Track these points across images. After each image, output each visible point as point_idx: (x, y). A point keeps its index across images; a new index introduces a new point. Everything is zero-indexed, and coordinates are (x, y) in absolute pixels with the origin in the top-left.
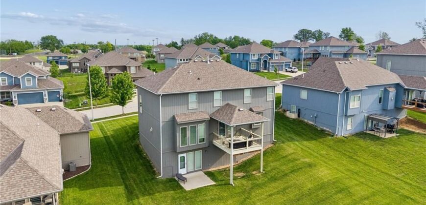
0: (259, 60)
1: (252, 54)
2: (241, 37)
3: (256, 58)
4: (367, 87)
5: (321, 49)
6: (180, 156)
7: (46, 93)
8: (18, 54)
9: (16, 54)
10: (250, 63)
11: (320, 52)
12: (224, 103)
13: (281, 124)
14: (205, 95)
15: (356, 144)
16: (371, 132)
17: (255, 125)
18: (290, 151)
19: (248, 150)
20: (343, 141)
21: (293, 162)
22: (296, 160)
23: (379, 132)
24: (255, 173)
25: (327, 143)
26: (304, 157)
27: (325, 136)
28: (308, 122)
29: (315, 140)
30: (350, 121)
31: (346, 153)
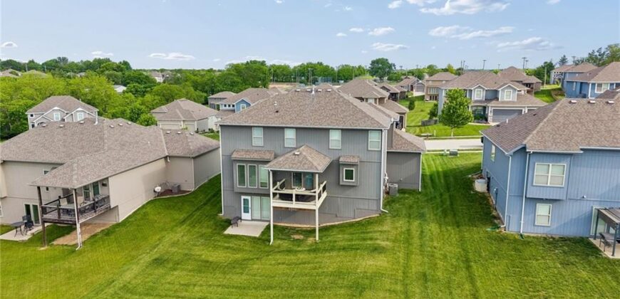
1: (593, 84)
4: (582, 149)
6: (243, 197)
12: (299, 145)
13: (446, 196)
14: (274, 131)
15: (516, 250)
16: (597, 242)
17: (344, 181)
18: (385, 228)
19: (294, 205)
20: (502, 239)
21: (364, 239)
22: (369, 242)
23: (607, 244)
24: (310, 240)
25: (467, 235)
26: (388, 239)
27: (485, 225)
28: (493, 200)
29: (458, 227)
30: (543, 210)
31: (471, 256)
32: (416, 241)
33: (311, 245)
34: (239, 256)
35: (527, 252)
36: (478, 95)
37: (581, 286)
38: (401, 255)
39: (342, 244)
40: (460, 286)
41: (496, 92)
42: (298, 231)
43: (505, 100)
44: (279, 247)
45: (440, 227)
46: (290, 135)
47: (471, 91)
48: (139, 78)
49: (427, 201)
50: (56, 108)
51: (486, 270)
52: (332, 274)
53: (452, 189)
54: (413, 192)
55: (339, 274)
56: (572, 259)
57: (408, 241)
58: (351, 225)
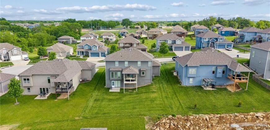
0: (209, 41)
1: (204, 38)
2: (243, 18)
3: (207, 40)
4: (200, 65)
5: (263, 36)
6: (112, 81)
7: (100, 53)
8: (112, 28)
9: (111, 28)
10: (203, 43)
11: (262, 37)
12: (129, 66)
13: (167, 77)
14: (121, 62)
15: (185, 89)
16: (203, 86)
17: (142, 75)
18: (154, 87)
19: (131, 82)
20: (182, 87)
21: (150, 90)
22: (151, 90)
23: (205, 87)
24: (135, 91)
25: (174, 87)
26: (156, 89)
27: (178, 84)
28: (179, 78)
29: (171, 85)
30: (191, 80)
31: (176, 92)
32: (162, 89)
33: (136, 92)
34: (117, 97)
35: (188, 90)
36: (170, 42)
37: (199, 96)
38: (160, 93)
39: (144, 91)
40: (175, 98)
41: (175, 41)
42: (130, 89)
43: (178, 43)
44: (127, 94)
45: (167, 85)
46: (126, 63)
47: (167, 41)
48: (19, 29)
49: (162, 79)
50: (4, 48)
51: (180, 95)
52: (145, 99)
53: (168, 75)
54: (158, 77)
55: (147, 98)
56: (198, 90)
57: (160, 89)
58: (144, 87)
